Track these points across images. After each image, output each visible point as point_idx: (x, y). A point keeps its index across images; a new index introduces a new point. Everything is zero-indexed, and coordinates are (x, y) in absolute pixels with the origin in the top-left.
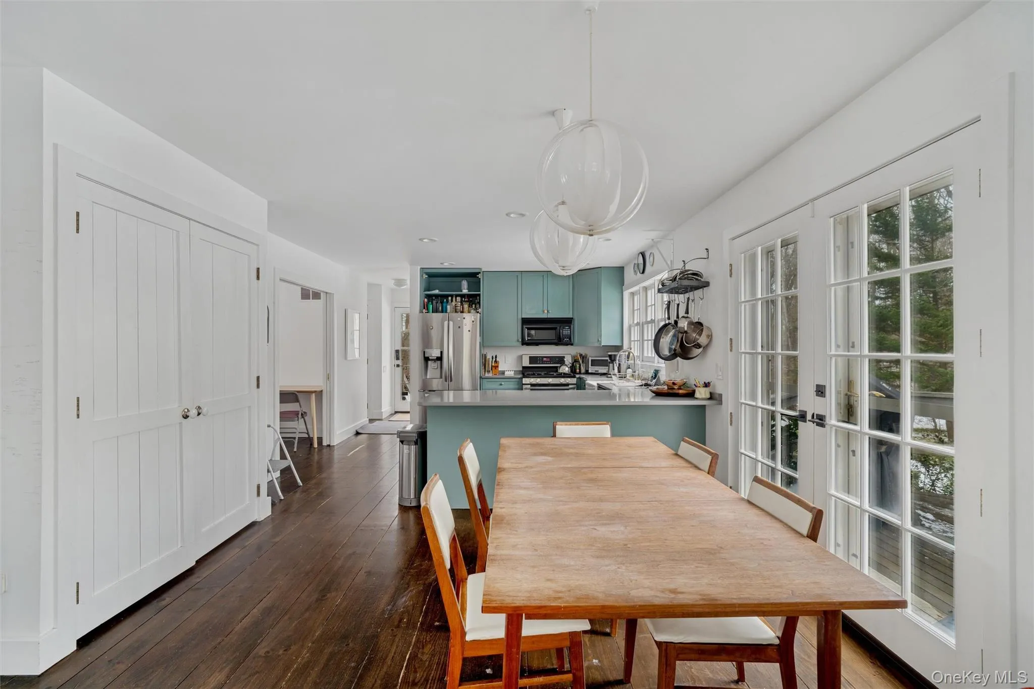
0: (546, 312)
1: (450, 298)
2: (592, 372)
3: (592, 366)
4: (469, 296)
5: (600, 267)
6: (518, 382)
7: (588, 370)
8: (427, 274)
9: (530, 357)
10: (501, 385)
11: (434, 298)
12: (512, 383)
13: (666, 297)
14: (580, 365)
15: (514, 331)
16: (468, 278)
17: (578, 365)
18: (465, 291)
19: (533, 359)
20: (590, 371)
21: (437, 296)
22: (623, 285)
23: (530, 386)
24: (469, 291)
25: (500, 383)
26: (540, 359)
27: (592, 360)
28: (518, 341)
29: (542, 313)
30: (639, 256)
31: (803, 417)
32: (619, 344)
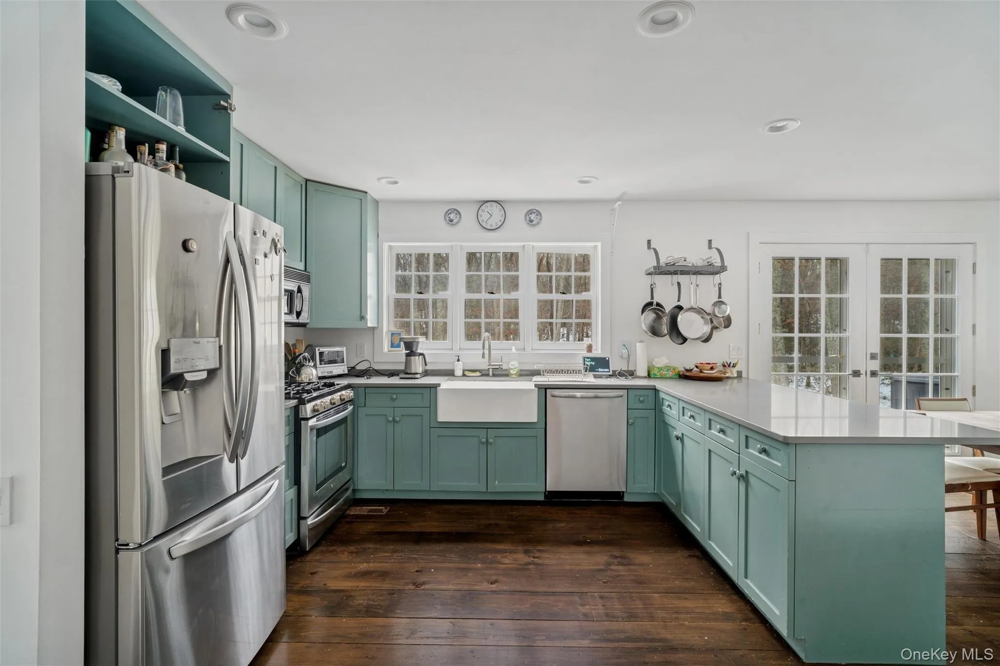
3: (321, 362)
5: (366, 193)
27: (320, 353)
30: (486, 204)
31: (856, 374)
32: (376, 326)
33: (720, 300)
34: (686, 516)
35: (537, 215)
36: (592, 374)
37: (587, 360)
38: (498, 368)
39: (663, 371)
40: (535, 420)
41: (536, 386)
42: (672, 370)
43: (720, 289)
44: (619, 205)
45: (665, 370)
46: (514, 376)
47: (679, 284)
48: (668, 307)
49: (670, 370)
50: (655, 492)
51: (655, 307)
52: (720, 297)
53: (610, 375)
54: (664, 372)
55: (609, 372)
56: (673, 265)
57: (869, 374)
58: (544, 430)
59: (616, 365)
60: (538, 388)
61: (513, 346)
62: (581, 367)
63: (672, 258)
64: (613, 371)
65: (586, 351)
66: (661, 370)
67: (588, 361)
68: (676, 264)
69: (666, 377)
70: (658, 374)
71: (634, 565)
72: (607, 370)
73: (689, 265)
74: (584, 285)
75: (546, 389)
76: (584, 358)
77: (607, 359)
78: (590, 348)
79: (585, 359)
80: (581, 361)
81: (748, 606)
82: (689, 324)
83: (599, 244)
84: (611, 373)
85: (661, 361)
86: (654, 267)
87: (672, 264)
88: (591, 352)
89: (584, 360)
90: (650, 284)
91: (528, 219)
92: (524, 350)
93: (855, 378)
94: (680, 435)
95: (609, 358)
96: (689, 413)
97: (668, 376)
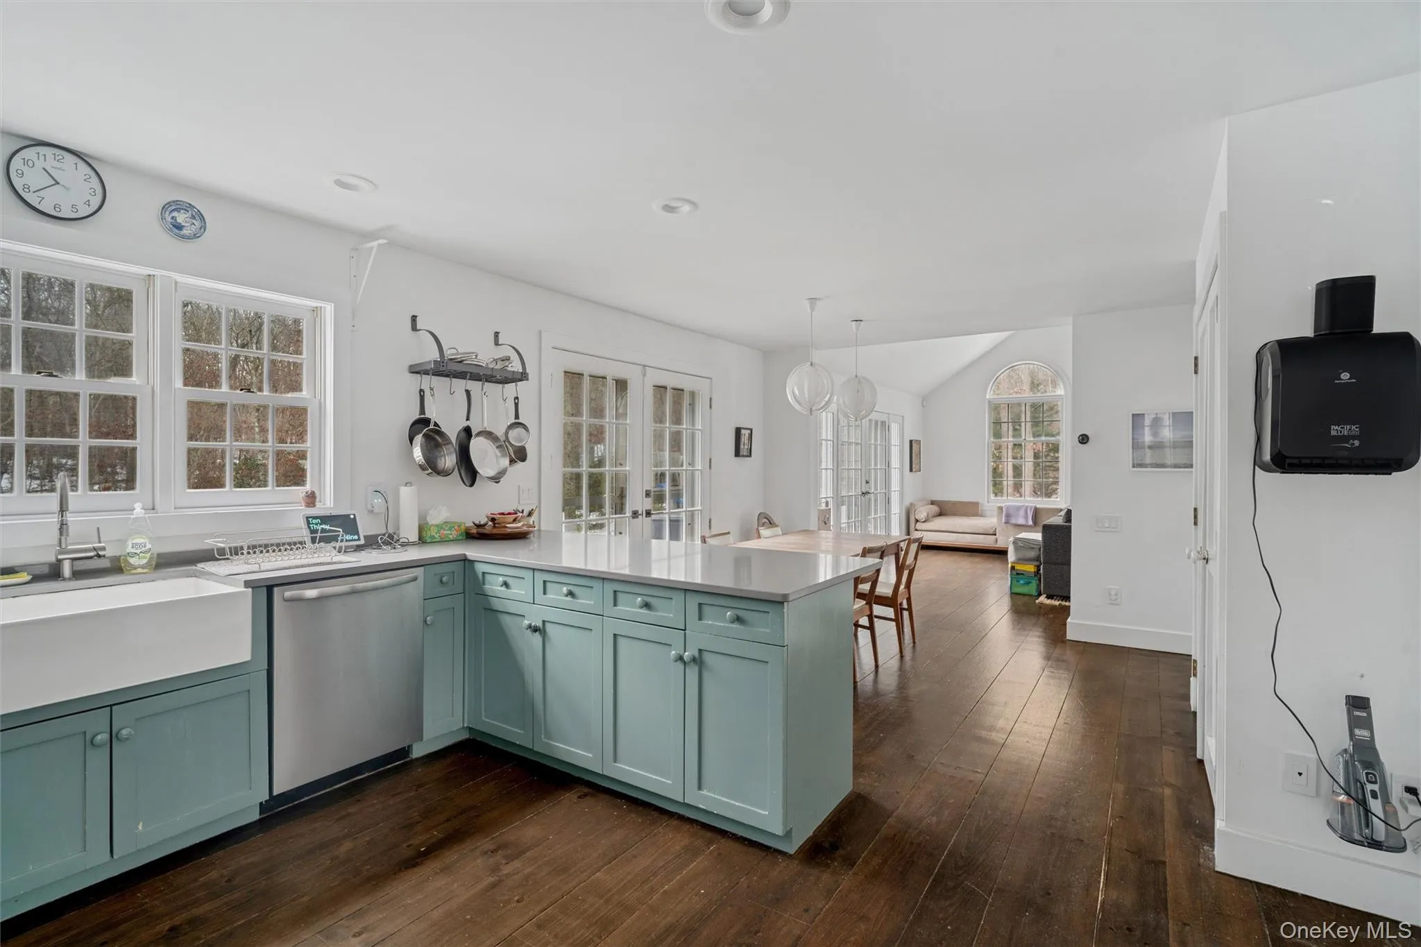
30: (39, 150)
31: (636, 515)
33: (517, 421)
34: (552, 743)
35: (193, 217)
36: (329, 546)
37: (314, 521)
38: (91, 558)
39: (445, 530)
40: (248, 658)
41: (247, 584)
42: (456, 527)
43: (516, 405)
44: (379, 245)
45: (447, 528)
46: (140, 570)
47: (468, 392)
48: (452, 430)
49: (454, 527)
50: (465, 725)
51: (433, 427)
52: (517, 417)
53: (358, 546)
54: (445, 532)
55: (359, 539)
56: (461, 362)
57: (644, 514)
58: (265, 672)
59: (366, 527)
60: (253, 588)
61: (134, 503)
62: (305, 535)
63: (455, 351)
64: (365, 537)
65: (303, 504)
66: (442, 528)
67: (316, 524)
68: (465, 362)
69: (448, 539)
70: (437, 536)
71: (528, 849)
72: (356, 537)
73: (481, 364)
74: (288, 378)
75: (270, 589)
76: (307, 518)
77: (352, 516)
78: (311, 499)
79: (310, 519)
80: (303, 524)
81: (695, 826)
82: (484, 455)
83: (329, 309)
84: (362, 542)
85: (437, 516)
86: (435, 362)
87: (459, 360)
88: (315, 506)
89: (308, 523)
90: (419, 389)
91: (169, 219)
92: (154, 509)
94: (540, 624)
95: (354, 515)
96: (565, 588)
97: (451, 537)
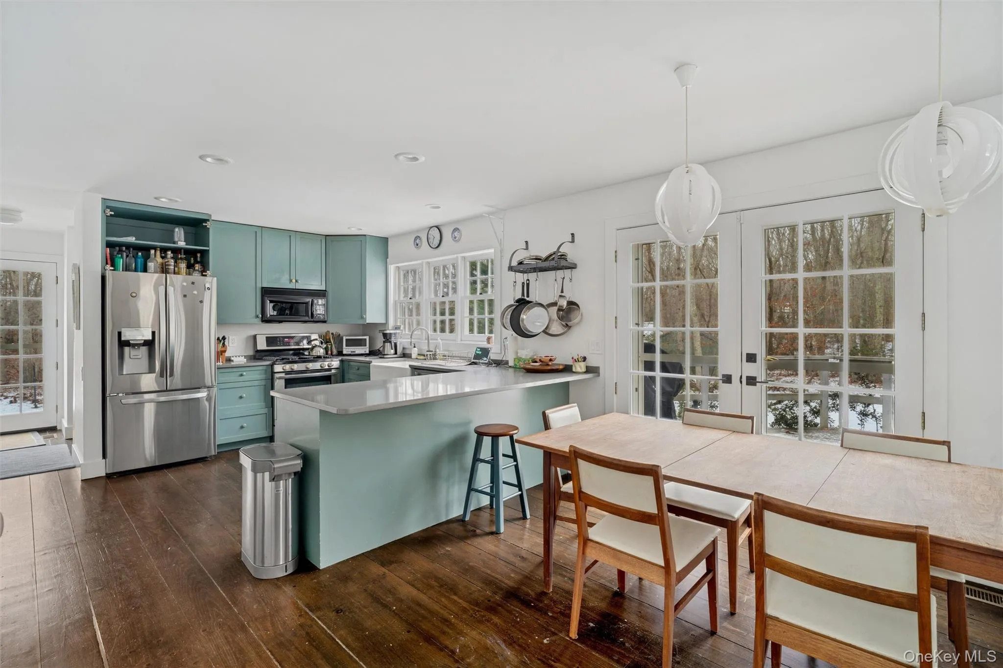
0: (294, 281)
1: (152, 252)
2: (348, 353)
3: (346, 346)
4: (187, 252)
5: (365, 235)
6: (266, 370)
7: (342, 352)
8: (112, 209)
9: (267, 337)
10: (242, 375)
11: (124, 248)
12: (258, 372)
13: (521, 278)
14: (332, 345)
15: (251, 303)
16: (185, 227)
17: (329, 346)
18: (182, 244)
19: (271, 340)
20: (344, 352)
21: (129, 246)
22: (388, 258)
23: (284, 374)
24: (186, 245)
25: (241, 373)
26: (280, 340)
27: (346, 340)
28: (257, 317)
29: (288, 282)
30: (431, 229)
31: (728, 379)
32: (384, 322)
33: (561, 294)
35: (459, 232)
43: (563, 283)
47: (529, 281)
57: (744, 380)
60: (411, 368)
65: (487, 342)
67: (478, 351)
77: (489, 349)
82: (537, 318)
84: (487, 362)
85: (527, 354)
91: (453, 236)
93: (724, 384)
